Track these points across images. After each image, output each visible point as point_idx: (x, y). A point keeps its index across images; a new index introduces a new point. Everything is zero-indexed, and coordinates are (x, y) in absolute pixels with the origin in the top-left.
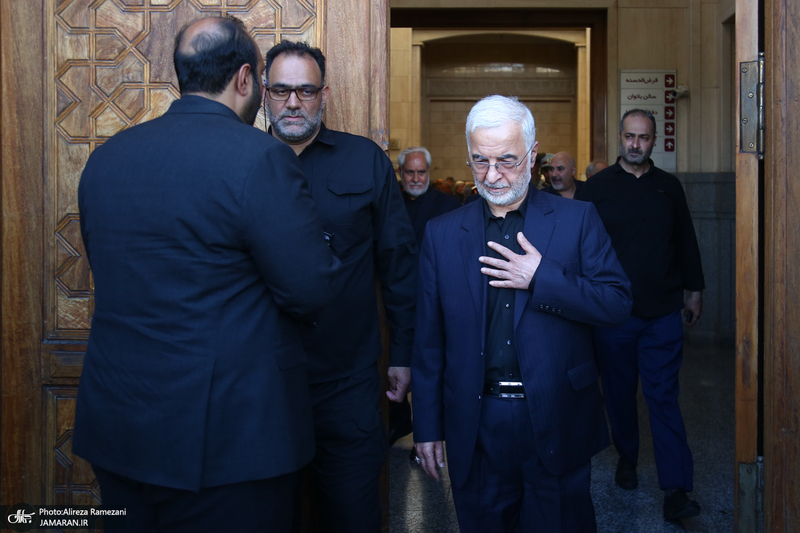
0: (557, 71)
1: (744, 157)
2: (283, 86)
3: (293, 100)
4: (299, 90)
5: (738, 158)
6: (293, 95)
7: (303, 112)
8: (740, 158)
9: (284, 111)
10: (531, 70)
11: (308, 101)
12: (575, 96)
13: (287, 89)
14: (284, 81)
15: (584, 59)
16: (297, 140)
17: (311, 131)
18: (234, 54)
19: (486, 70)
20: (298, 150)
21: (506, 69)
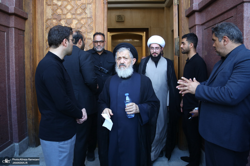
0: (138, 41)
1: (176, 56)
2: (97, 41)
3: (99, 44)
4: (100, 42)
5: (174, 57)
6: (99, 43)
7: (101, 46)
8: (175, 56)
9: (97, 46)
10: (133, 40)
11: (102, 44)
12: (142, 45)
13: (98, 42)
14: (97, 40)
15: (144, 38)
16: (100, 52)
17: (102, 50)
18: (78, 37)
19: (124, 40)
20: (100, 54)
21: (128, 40)
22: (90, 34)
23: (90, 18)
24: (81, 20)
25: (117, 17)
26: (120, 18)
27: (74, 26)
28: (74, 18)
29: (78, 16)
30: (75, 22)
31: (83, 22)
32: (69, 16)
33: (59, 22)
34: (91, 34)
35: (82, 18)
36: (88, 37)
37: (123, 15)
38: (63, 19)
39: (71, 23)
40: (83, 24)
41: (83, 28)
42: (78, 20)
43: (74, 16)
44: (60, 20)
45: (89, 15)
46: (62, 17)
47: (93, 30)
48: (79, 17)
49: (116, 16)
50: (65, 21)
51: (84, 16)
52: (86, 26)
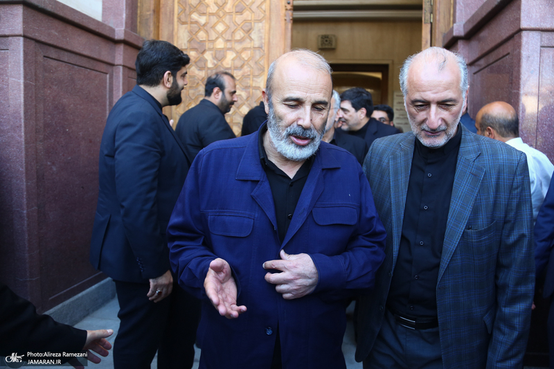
22: (259, 80)
23: (260, 48)
24: (241, 52)
25: (320, 39)
26: (326, 41)
27: (228, 64)
28: (229, 49)
29: (236, 44)
30: (230, 56)
31: (245, 56)
32: (220, 44)
33: (201, 56)
34: (261, 79)
35: (245, 49)
36: (254, 85)
37: (334, 36)
38: (210, 49)
39: (224, 57)
40: (246, 59)
41: (245, 67)
42: (237, 52)
43: (229, 45)
44: (203, 52)
45: (257, 44)
46: (208, 45)
47: (263, 71)
48: (238, 47)
49: (319, 36)
50: (212, 54)
51: (247, 44)
52: (251, 63)
